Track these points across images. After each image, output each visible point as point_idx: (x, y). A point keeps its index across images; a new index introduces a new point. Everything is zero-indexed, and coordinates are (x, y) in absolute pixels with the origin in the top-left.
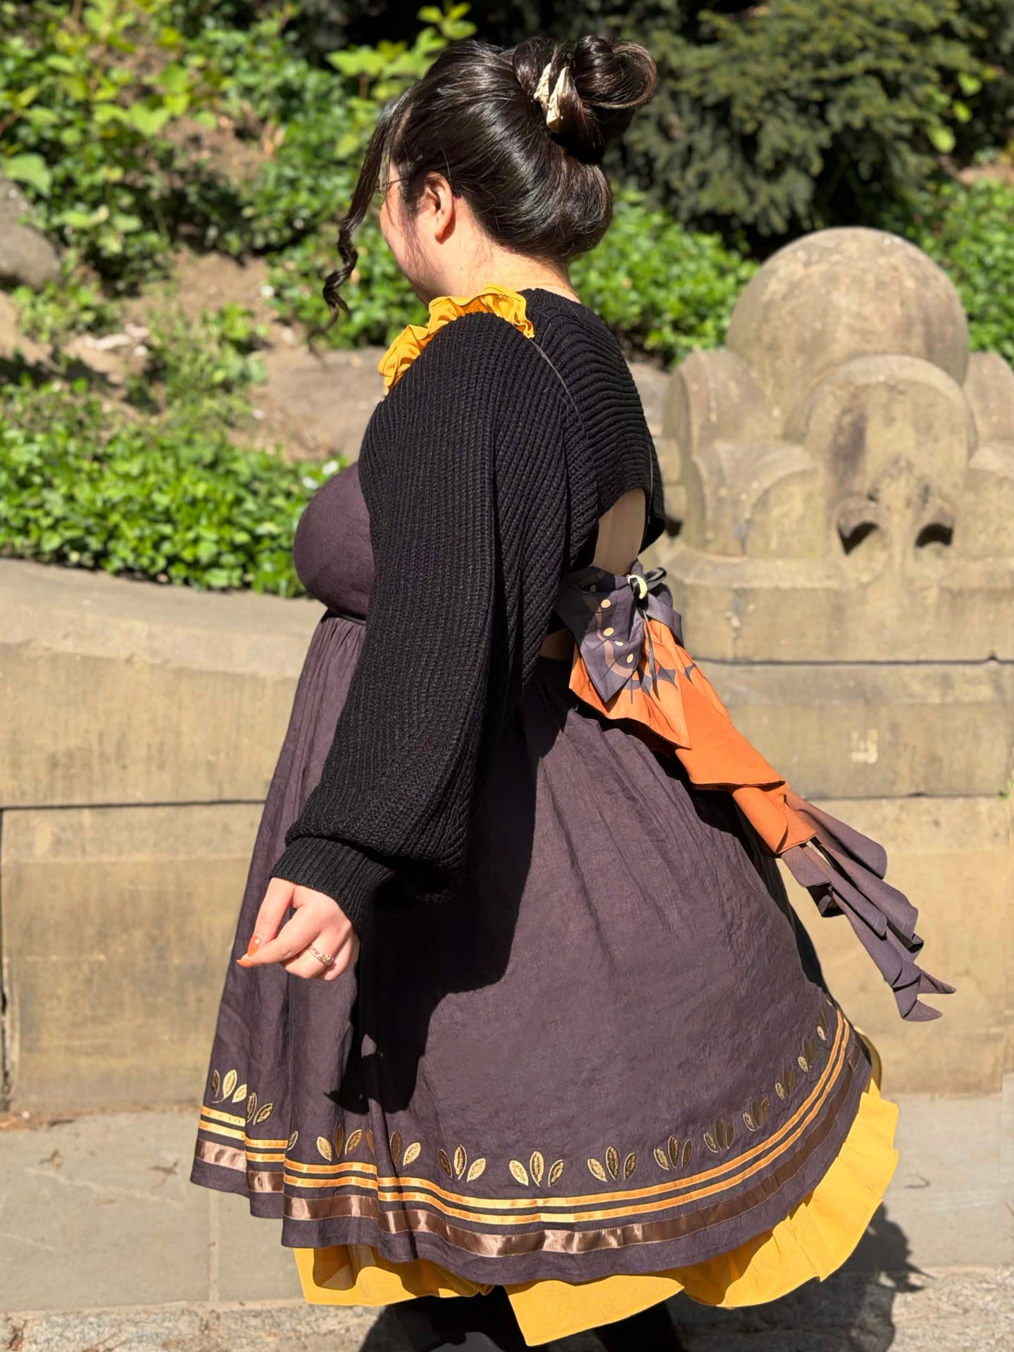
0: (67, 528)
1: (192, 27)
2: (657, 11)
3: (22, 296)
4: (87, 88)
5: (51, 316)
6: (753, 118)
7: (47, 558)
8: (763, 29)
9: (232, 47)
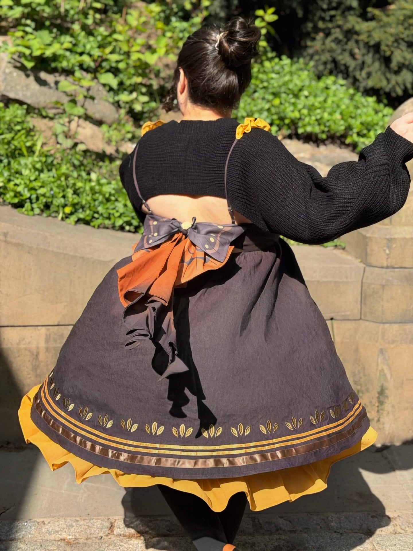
0: (125, 217)
1: (167, 21)
2: (350, 8)
3: (104, 128)
4: (129, 46)
5: (115, 135)
6: (390, 50)
7: (117, 228)
8: (393, 14)
9: (182, 28)
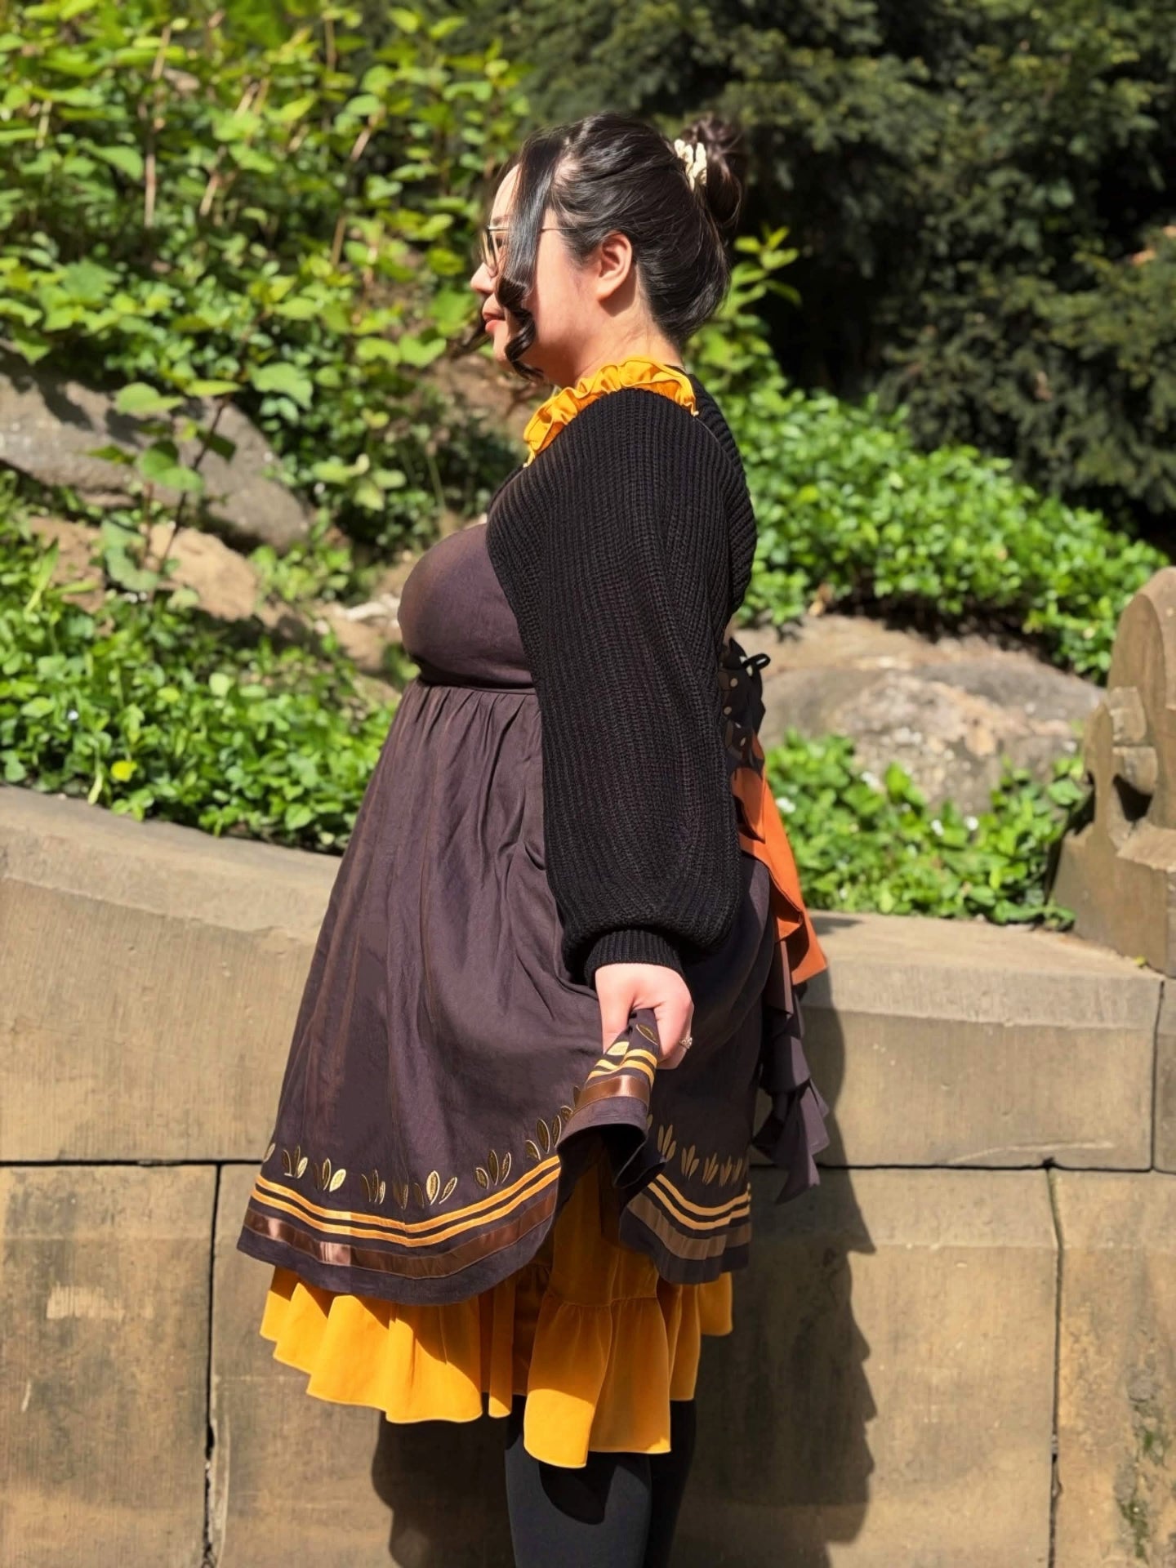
2: (1019, 253)
3: (262, 558)
4: (349, 321)
5: (294, 582)
6: (1143, 371)
8: (1143, 276)
